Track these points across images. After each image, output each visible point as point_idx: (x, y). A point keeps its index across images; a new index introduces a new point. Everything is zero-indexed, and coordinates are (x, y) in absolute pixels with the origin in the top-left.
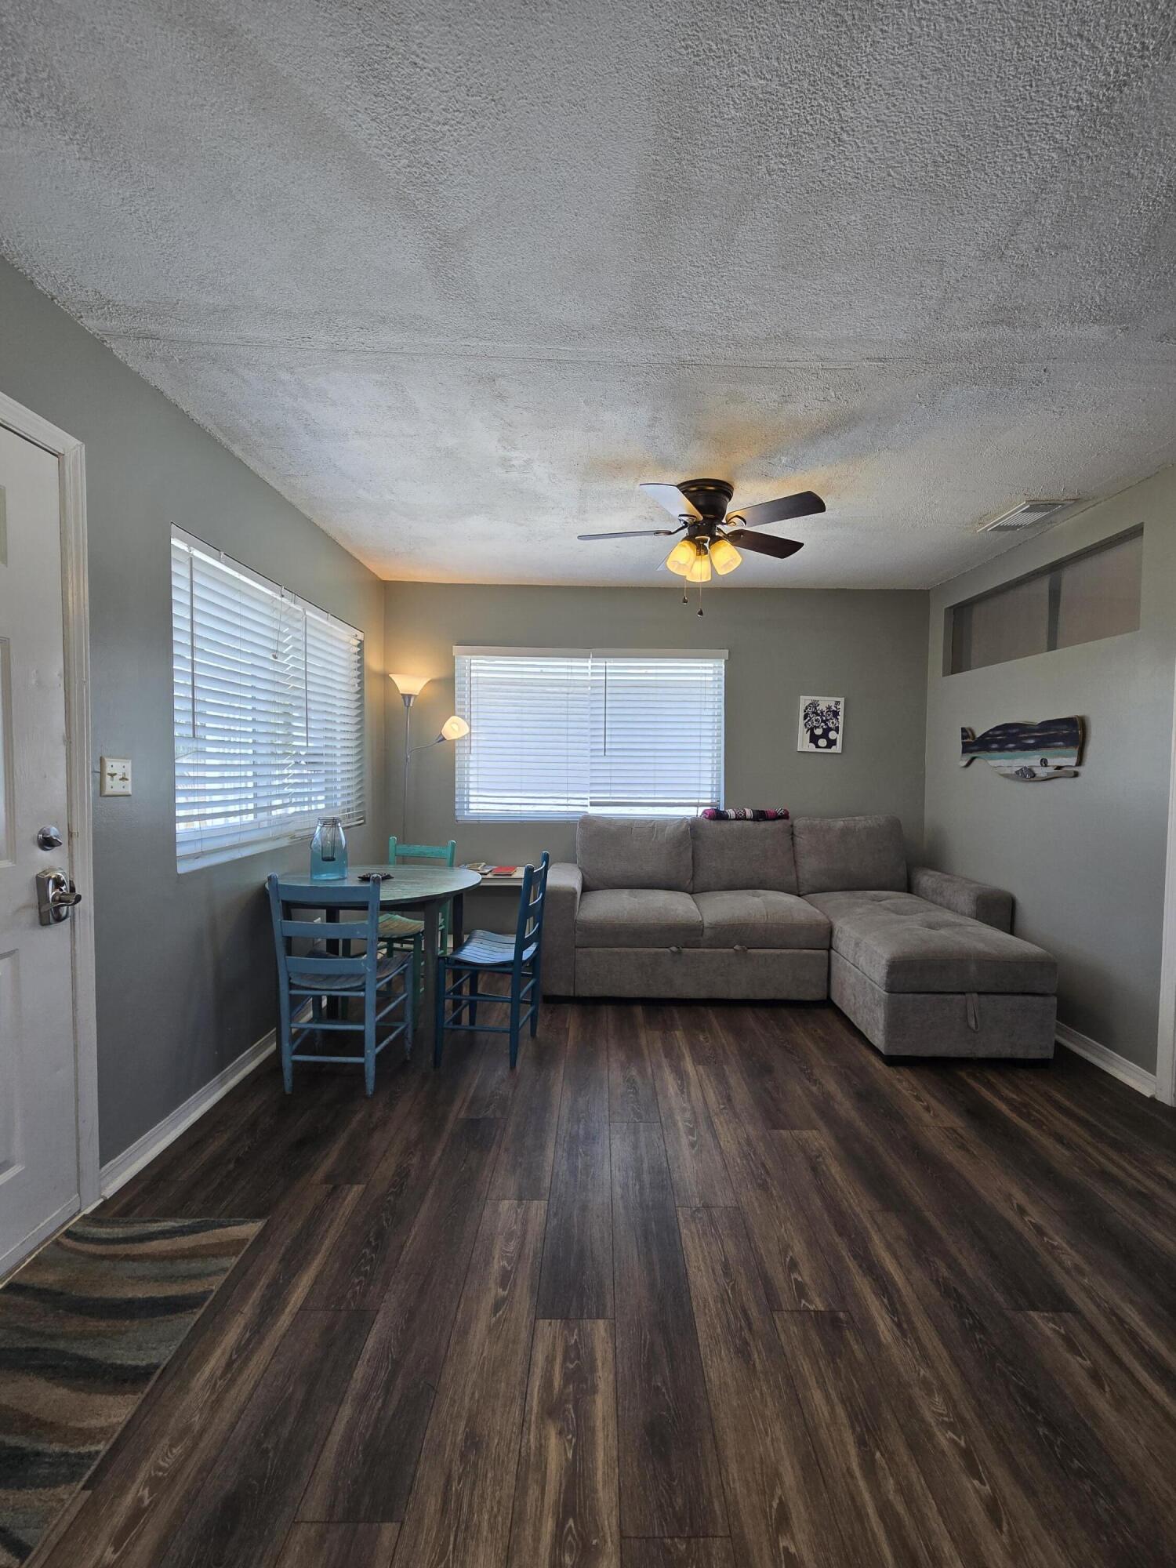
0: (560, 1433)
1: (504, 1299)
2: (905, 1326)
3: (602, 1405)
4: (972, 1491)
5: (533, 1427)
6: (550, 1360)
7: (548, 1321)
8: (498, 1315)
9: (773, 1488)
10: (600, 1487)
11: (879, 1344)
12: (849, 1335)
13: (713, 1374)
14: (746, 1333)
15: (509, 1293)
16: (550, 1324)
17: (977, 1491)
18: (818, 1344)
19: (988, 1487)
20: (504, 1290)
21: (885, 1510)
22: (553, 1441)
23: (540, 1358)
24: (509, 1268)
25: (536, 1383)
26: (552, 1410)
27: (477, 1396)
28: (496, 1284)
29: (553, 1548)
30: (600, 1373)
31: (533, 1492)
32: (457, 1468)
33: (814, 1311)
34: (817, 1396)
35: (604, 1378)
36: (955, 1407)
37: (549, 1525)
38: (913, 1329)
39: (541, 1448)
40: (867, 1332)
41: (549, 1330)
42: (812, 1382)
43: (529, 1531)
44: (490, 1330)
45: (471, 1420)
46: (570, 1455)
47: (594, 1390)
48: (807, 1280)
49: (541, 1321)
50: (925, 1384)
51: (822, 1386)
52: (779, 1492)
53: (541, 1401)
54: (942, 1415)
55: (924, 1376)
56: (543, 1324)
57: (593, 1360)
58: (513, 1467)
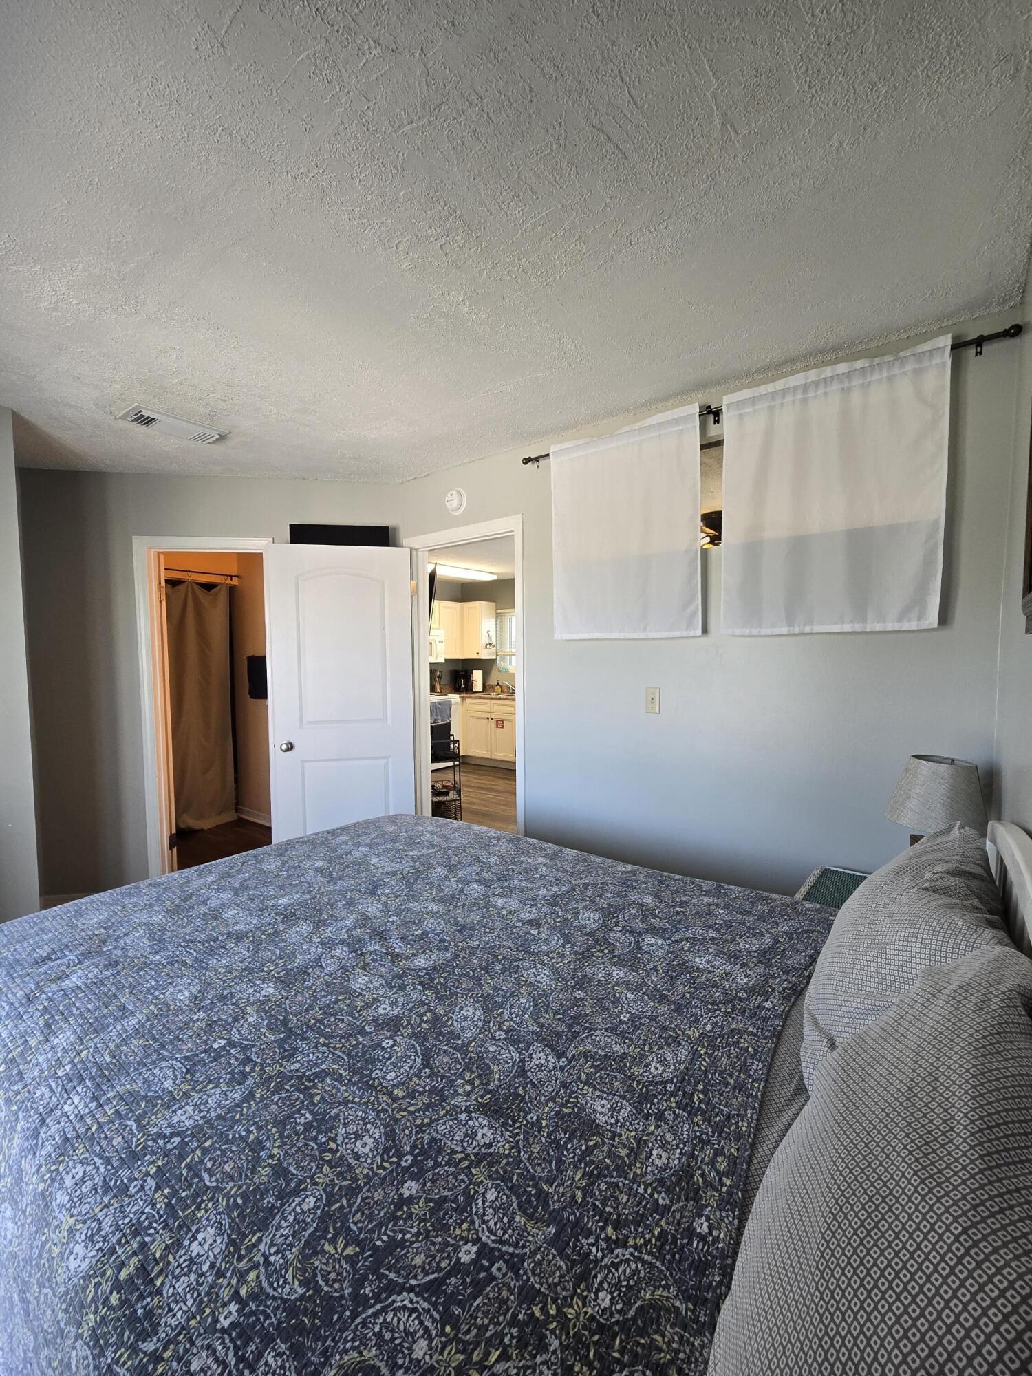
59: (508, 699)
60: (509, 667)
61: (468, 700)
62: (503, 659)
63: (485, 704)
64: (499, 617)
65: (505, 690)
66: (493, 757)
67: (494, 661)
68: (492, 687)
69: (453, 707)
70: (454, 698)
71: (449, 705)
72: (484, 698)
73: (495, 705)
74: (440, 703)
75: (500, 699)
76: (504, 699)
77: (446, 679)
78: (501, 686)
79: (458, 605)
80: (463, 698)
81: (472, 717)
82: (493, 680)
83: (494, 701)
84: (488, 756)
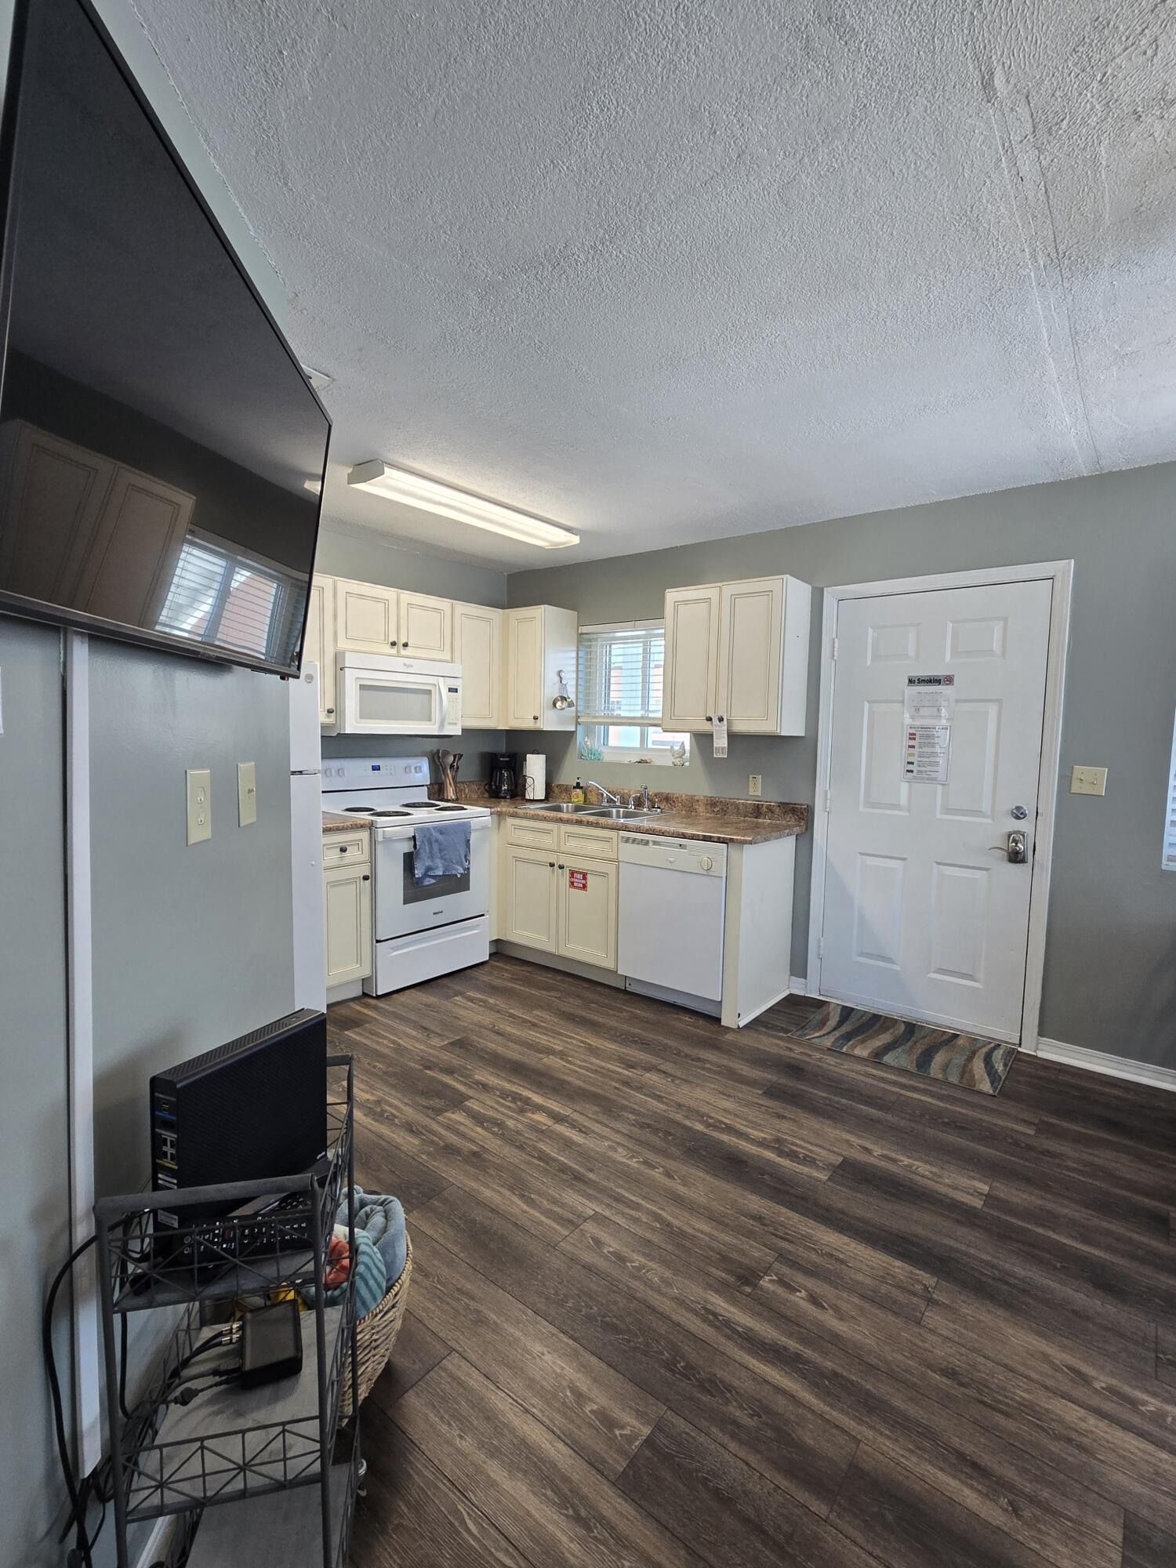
1: (869, 1152)
2: (711, 1317)
3: (769, 1154)
4: (612, 1244)
5: (774, 1133)
6: (810, 1151)
8: (857, 1146)
9: (682, 1181)
10: (729, 1137)
11: (709, 1286)
12: (731, 1279)
13: (753, 1197)
14: (771, 1229)
15: (874, 1156)
16: (837, 1161)
17: (610, 1246)
18: (735, 1256)
19: (605, 1251)
20: (878, 1155)
22: (763, 1135)
23: (814, 1148)
24: (899, 1163)
25: (798, 1142)
26: (778, 1140)
27: (804, 1124)
28: (886, 1154)
29: (718, 1120)
30: (788, 1162)
31: (745, 1123)
32: (772, 1111)
33: (762, 1277)
34: (706, 1228)
36: (645, 1284)
38: (705, 1320)
39: (762, 1131)
40: (722, 1288)
41: (833, 1159)
42: (715, 1233)
44: (848, 1141)
48: (792, 1297)
49: (842, 1159)
50: (669, 1284)
51: (710, 1236)
54: (648, 1271)
55: (672, 1288)
56: (839, 1158)
57: (798, 1163)
59: (597, 825)
60: (604, 750)
61: (510, 821)
62: (589, 732)
63: (548, 832)
64: (583, 641)
65: (593, 798)
66: (563, 952)
67: (569, 736)
68: (566, 789)
69: (474, 838)
70: (477, 815)
71: (462, 834)
72: (545, 819)
73: (571, 835)
74: (442, 830)
75: (579, 823)
76: (589, 824)
77: (470, 769)
78: (586, 791)
79: (495, 614)
80: (500, 814)
81: (518, 859)
82: (567, 777)
83: (566, 828)
84: (551, 949)
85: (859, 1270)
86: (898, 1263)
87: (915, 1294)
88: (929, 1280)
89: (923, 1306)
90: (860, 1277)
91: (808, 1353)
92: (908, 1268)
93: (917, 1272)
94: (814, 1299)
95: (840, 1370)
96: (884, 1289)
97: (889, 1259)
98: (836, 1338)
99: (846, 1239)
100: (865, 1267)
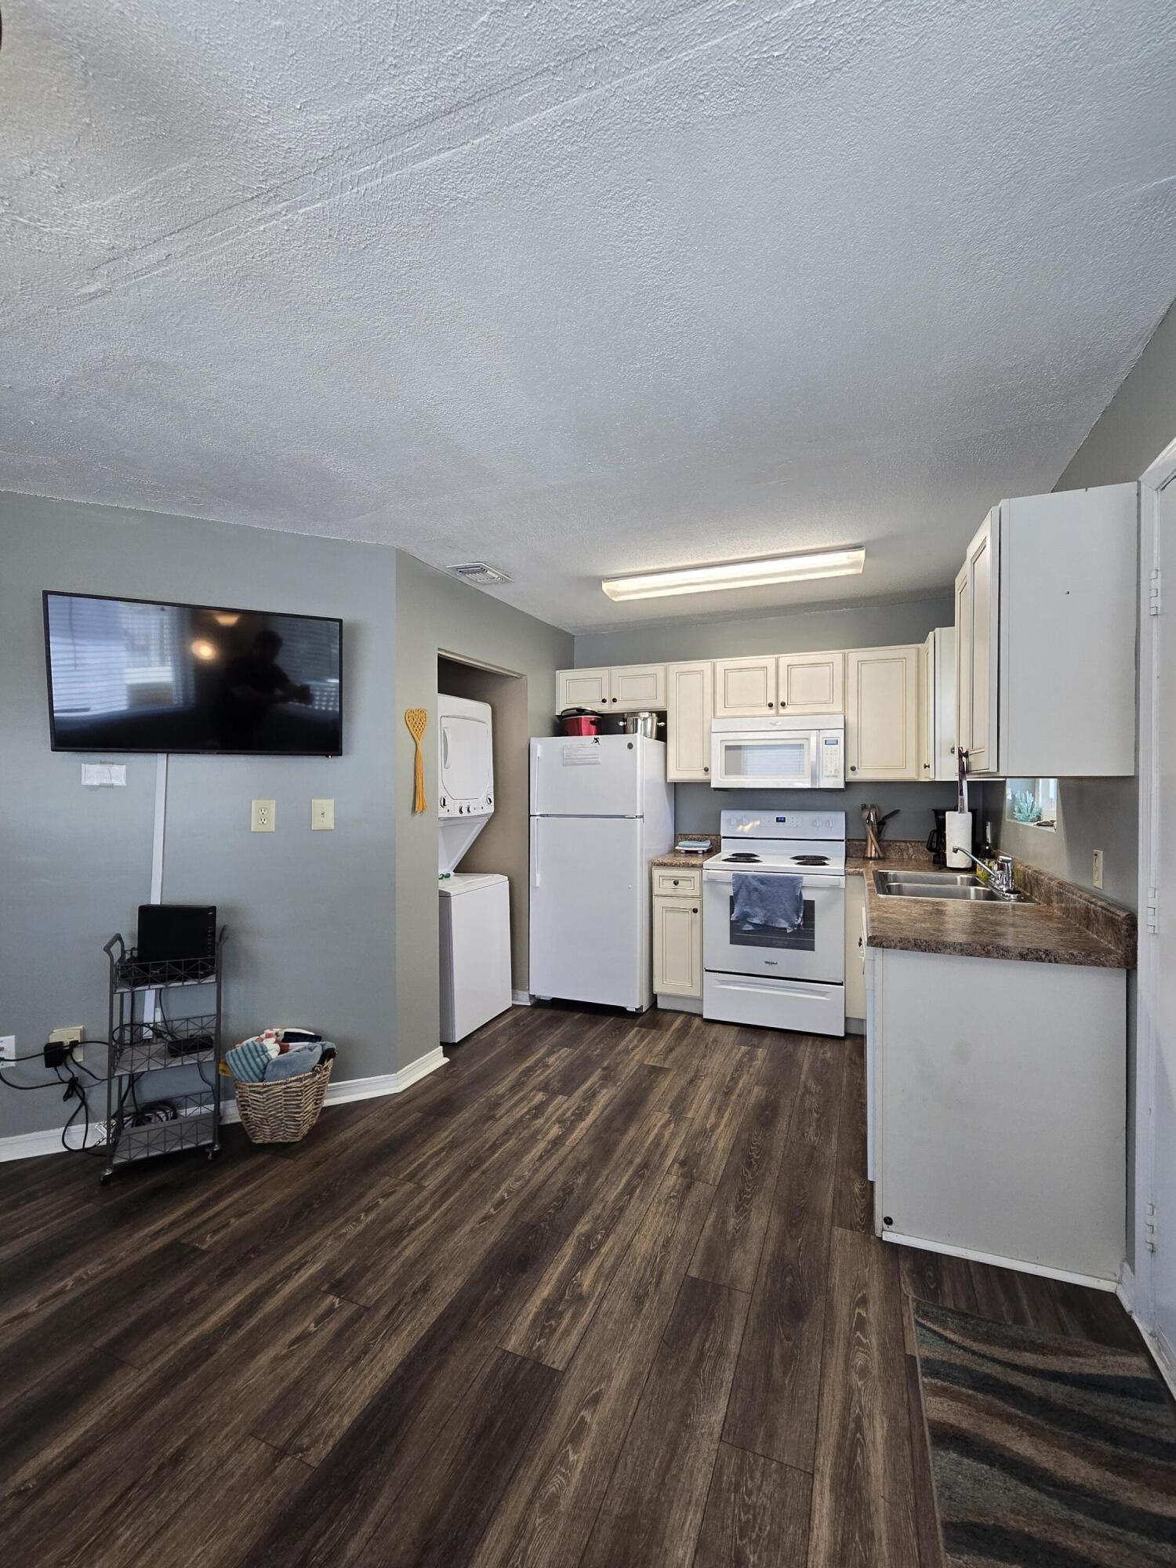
0: (580, 1285)
1: (585, 1406)
2: (295, 1267)
3: (545, 1291)
5: (597, 1294)
6: (567, 1332)
7: (555, 1366)
8: (598, 1390)
10: (569, 1255)
11: (330, 1264)
12: (339, 1276)
13: (458, 1283)
14: (407, 1300)
15: (580, 1411)
16: (554, 1363)
18: (368, 1277)
20: (583, 1418)
21: (434, 1208)
22: (586, 1283)
23: (574, 1338)
24: (569, 1447)
25: (585, 1319)
26: (580, 1300)
27: (631, 1326)
28: (590, 1428)
29: (605, 1243)
30: (535, 1310)
31: (608, 1265)
32: (651, 1289)
34: (407, 1252)
35: (534, 1306)
37: (604, 1250)
38: (293, 1265)
39: (595, 1282)
40: (326, 1272)
41: (556, 1359)
43: (616, 1250)
44: (610, 1378)
45: (637, 1312)
46: (579, 1273)
47: (545, 1301)
48: (308, 1322)
49: (560, 1369)
52: (478, 1226)
53: (585, 1305)
55: (333, 1241)
56: (559, 1366)
57: (534, 1320)
58: (616, 1279)
85: (339, 1378)
86: (347, 1422)
87: (297, 1433)
88: (318, 1455)
89: (279, 1442)
90: (329, 1379)
91: (241, 1333)
92: (338, 1434)
93: (331, 1443)
94: (304, 1337)
95: (214, 1358)
96: (309, 1404)
97: (356, 1411)
98: (252, 1354)
99: (390, 1368)
100: (344, 1385)
